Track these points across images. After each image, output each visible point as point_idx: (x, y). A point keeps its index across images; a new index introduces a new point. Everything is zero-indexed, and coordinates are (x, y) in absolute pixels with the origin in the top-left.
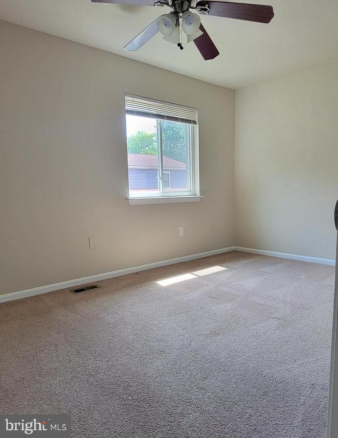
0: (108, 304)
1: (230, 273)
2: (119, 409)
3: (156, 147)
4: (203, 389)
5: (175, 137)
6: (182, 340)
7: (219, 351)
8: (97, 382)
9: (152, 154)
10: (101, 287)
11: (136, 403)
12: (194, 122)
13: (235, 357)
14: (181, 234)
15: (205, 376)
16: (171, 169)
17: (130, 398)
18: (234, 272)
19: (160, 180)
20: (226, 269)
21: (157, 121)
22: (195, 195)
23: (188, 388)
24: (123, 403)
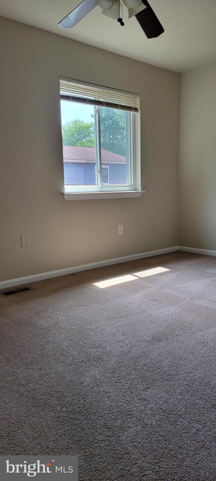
0: (41, 307)
1: (174, 275)
2: (52, 422)
3: (94, 139)
4: (145, 400)
5: (115, 128)
6: (122, 347)
7: (162, 358)
8: (29, 392)
9: (89, 147)
10: (34, 289)
11: (71, 416)
12: (136, 110)
13: (180, 365)
14: (121, 232)
15: (147, 386)
16: (109, 162)
17: (64, 409)
18: (178, 273)
19: (98, 174)
20: (169, 270)
21: (95, 108)
22: (136, 190)
23: (128, 399)
24: (57, 415)
